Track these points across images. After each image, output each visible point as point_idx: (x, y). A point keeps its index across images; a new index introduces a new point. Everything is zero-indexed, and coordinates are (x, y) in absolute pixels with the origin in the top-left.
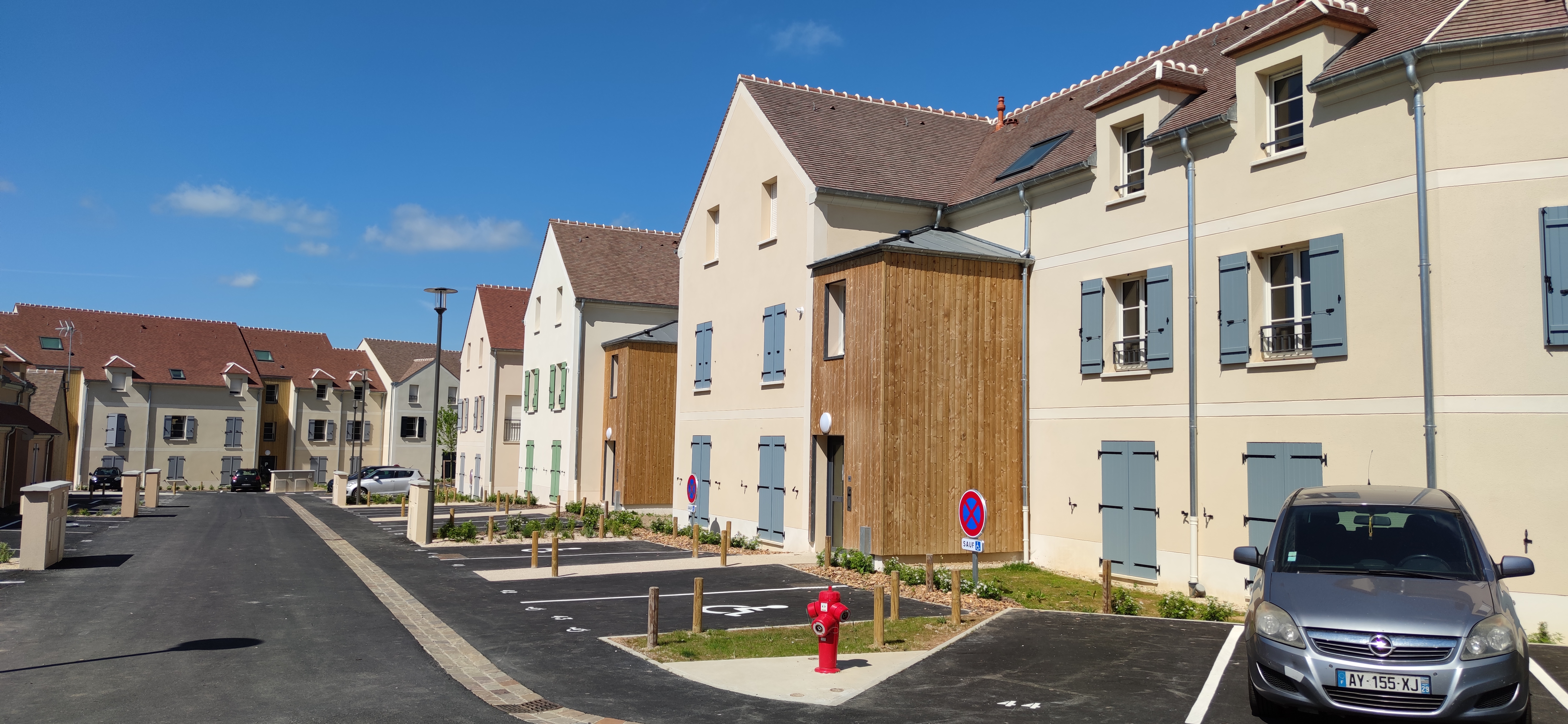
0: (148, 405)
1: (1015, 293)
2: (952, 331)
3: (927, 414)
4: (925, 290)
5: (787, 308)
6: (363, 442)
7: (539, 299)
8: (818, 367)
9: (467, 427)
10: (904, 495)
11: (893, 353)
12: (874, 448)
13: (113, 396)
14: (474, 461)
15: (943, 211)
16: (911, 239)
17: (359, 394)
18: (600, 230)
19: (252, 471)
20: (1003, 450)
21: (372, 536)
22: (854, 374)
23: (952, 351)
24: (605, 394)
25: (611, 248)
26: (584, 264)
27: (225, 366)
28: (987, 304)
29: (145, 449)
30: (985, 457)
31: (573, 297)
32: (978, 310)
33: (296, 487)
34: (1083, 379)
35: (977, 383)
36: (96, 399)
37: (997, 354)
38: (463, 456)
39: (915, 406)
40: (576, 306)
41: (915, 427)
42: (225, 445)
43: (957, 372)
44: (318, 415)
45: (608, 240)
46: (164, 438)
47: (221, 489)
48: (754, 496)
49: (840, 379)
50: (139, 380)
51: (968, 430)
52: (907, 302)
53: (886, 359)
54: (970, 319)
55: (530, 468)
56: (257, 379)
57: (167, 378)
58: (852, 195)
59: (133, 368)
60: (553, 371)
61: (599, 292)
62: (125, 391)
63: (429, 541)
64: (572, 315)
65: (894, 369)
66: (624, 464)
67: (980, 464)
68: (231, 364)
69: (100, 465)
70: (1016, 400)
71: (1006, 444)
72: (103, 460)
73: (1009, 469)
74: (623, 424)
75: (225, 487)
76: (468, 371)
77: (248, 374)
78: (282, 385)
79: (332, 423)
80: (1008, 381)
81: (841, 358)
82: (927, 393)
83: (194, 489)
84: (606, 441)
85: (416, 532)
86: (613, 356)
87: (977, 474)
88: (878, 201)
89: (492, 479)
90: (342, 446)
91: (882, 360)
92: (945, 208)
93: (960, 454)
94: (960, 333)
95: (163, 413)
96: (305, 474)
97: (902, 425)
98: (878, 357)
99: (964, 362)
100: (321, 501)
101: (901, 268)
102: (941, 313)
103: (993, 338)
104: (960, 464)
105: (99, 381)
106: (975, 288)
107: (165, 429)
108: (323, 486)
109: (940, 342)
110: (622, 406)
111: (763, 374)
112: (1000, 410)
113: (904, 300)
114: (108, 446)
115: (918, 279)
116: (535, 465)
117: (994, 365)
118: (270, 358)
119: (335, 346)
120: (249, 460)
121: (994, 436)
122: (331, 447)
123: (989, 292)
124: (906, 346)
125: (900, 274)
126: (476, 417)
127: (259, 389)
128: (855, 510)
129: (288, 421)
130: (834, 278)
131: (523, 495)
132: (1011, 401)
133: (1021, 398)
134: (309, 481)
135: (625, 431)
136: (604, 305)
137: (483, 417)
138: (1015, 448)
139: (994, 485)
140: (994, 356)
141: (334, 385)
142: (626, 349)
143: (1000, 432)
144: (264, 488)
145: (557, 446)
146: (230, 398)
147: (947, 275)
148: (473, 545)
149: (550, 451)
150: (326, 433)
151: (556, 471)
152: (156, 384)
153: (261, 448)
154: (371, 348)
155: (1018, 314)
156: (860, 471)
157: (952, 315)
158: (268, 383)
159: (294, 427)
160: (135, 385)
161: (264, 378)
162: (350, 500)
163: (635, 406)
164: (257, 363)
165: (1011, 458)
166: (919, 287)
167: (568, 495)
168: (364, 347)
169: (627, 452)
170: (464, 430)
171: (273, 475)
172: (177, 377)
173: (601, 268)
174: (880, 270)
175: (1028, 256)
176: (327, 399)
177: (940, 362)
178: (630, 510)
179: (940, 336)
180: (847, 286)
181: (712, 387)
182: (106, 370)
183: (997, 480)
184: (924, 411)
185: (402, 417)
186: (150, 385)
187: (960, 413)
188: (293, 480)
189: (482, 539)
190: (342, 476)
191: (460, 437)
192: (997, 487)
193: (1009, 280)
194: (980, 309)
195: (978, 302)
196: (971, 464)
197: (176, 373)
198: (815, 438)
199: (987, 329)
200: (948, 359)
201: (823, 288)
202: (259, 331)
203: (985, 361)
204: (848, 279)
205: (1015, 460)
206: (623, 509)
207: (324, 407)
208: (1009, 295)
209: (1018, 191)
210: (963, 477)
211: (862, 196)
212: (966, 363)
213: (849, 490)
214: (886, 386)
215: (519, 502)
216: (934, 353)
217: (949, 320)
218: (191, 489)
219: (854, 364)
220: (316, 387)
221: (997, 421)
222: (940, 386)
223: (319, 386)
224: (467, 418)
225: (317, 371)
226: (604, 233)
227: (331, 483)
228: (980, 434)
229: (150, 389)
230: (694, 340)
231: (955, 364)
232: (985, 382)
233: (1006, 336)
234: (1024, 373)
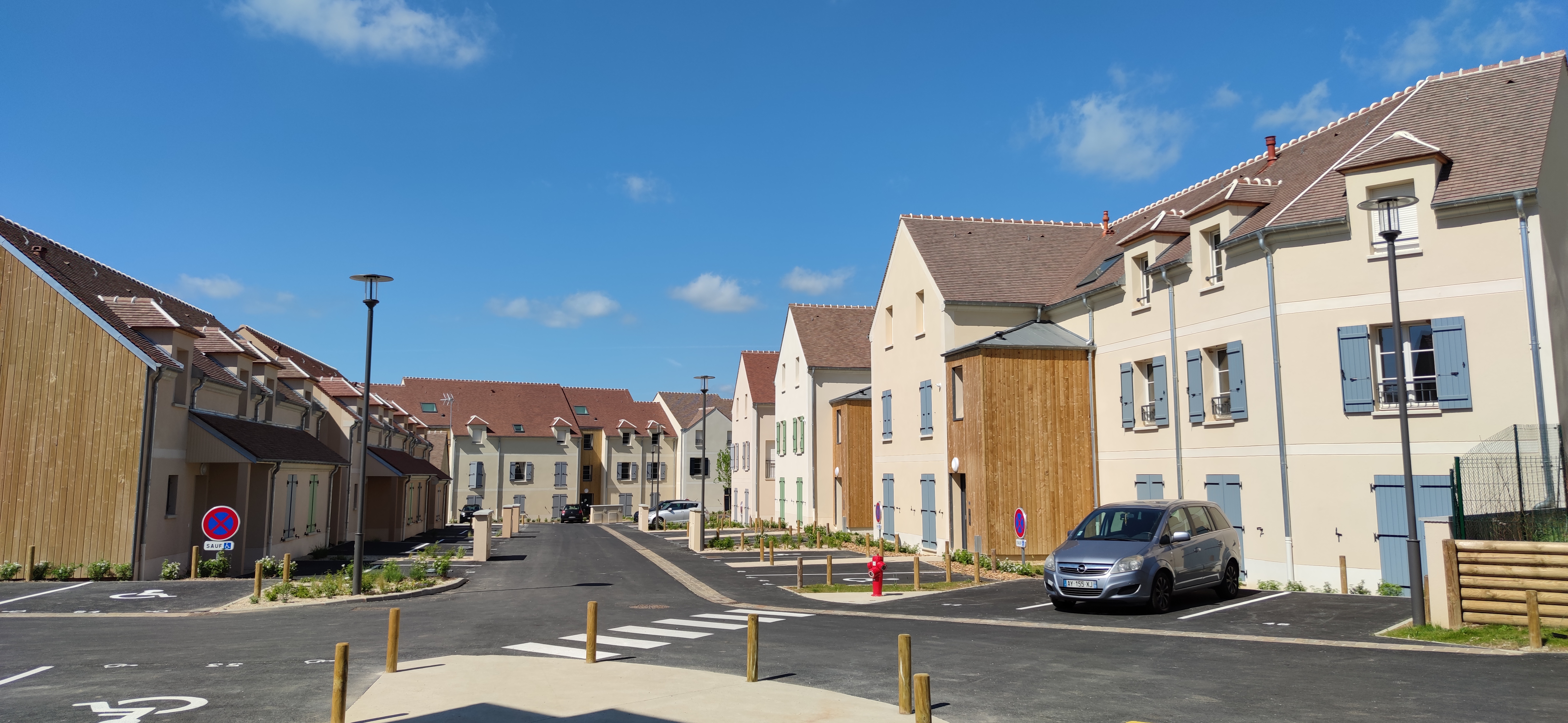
0: (498, 454)
1: (1083, 370)
2: (1035, 400)
3: (1018, 458)
4: (1013, 372)
5: (933, 383)
6: (660, 480)
7: (784, 365)
8: (950, 426)
9: (738, 467)
10: (1003, 514)
11: (990, 417)
12: (981, 482)
13: (473, 447)
14: (744, 495)
15: (1042, 309)
16: (1004, 336)
17: (655, 439)
18: (828, 310)
19: (576, 506)
20: (1078, 482)
21: (666, 548)
22: (969, 431)
23: (1035, 413)
24: (834, 440)
25: (836, 324)
26: (815, 339)
27: (553, 420)
28: (1061, 379)
29: (497, 490)
30: (1065, 488)
31: (806, 366)
32: (1054, 384)
33: (609, 519)
34: (1126, 431)
35: (1056, 435)
36: (461, 450)
37: (1071, 414)
38: (736, 491)
39: (1008, 453)
40: (809, 372)
41: (1009, 467)
42: (555, 485)
43: (1039, 428)
44: (623, 457)
45: (835, 318)
46: (510, 480)
47: (553, 521)
48: (919, 516)
49: (962, 434)
50: (491, 434)
51: (1050, 469)
52: (1000, 381)
53: (985, 421)
54: (1048, 391)
55: (783, 500)
56: (577, 430)
57: (511, 431)
58: (970, 303)
59: (486, 424)
60: (795, 423)
61: (826, 360)
62: (481, 443)
63: (702, 549)
64: (806, 379)
65: (992, 428)
66: (848, 496)
67: (1061, 492)
68: (557, 419)
69: (466, 503)
70: (1088, 446)
71: (1080, 477)
72: (467, 498)
73: (1083, 495)
74: (846, 465)
75: (556, 520)
76: (737, 421)
77: (570, 426)
78: (595, 433)
79: (635, 465)
80: (1080, 433)
81: (962, 420)
82: (1017, 443)
83: (533, 521)
84: (836, 478)
85: (694, 544)
86: (838, 411)
87: (1058, 499)
88: (992, 306)
89: (758, 509)
90: (643, 484)
91: (983, 422)
92: (1043, 307)
93: (1045, 485)
94: (1041, 401)
95: (511, 458)
96: (615, 508)
97: (999, 466)
98: (981, 420)
99: (1045, 421)
100: (630, 528)
101: (994, 358)
102: (1026, 388)
103: (1067, 403)
104: (1045, 492)
105: (463, 436)
106: (1051, 369)
107: (511, 473)
108: (629, 518)
109: (1026, 408)
110: (844, 450)
111: (921, 429)
112: (1075, 454)
113: (997, 380)
114: (471, 487)
115: (1007, 365)
116: (786, 497)
117: (1068, 422)
118: (586, 412)
119: (635, 400)
120: (573, 499)
121: (1071, 472)
122: (635, 485)
123: (1062, 371)
124: (1000, 412)
125: (994, 363)
126: (744, 459)
127: (579, 438)
128: (973, 524)
129: (601, 464)
130: (956, 364)
131: (776, 521)
132: (1083, 447)
133: (1091, 444)
134: (619, 514)
135: (848, 469)
136: (829, 371)
137: (749, 459)
138: (1088, 481)
139: (1072, 506)
140: (1068, 415)
141: (636, 433)
142: (846, 405)
143: (1075, 469)
144: (585, 520)
145: (800, 482)
146: (557, 446)
147: (1029, 361)
148: (730, 552)
149: (796, 485)
150: (630, 474)
151: (800, 502)
152: (503, 437)
153: (581, 487)
154: (664, 400)
155: (1086, 386)
156: (974, 498)
157: (1034, 389)
158: (585, 432)
159: (606, 469)
160: (489, 438)
161: (582, 429)
162: (651, 527)
163: (854, 450)
164: (576, 416)
165: (1085, 487)
166: (1008, 371)
167: (808, 519)
168: (659, 399)
169: (849, 487)
170: (736, 470)
171: (592, 509)
172: (518, 431)
173: (828, 341)
174: (978, 360)
175: (1093, 343)
176: (630, 445)
177: (1026, 421)
178: (854, 532)
179: (1026, 404)
180: (963, 370)
181: (893, 438)
182: (468, 427)
183: (1074, 503)
184: (1016, 456)
185: (691, 458)
186: (500, 438)
187: (1043, 457)
188: (606, 513)
189: (737, 548)
190: (645, 508)
191: (734, 476)
192: (1074, 508)
193: (1078, 362)
194: (1056, 383)
195: (1054, 379)
196: (1053, 492)
197: (517, 427)
198: (951, 475)
199: (1062, 397)
200: (1033, 419)
201: (951, 370)
202: (577, 390)
203: (1061, 420)
204: (963, 366)
205: (1088, 489)
206: (849, 531)
207: (628, 450)
208: (1079, 372)
209: (1082, 299)
210: (1047, 501)
211: (978, 304)
212: (1046, 421)
213: (969, 510)
214: (986, 439)
215: (774, 527)
216: (1022, 415)
217: (1032, 393)
218: (531, 521)
219: (969, 424)
220: (622, 435)
221: (1073, 462)
222: (1027, 438)
223: (624, 434)
224: (738, 459)
225: (622, 421)
226: (831, 311)
227: (637, 514)
228: (1060, 471)
229: (500, 441)
230: (881, 402)
231: (1039, 422)
232: (1062, 434)
233: (1078, 402)
234: (1093, 427)
